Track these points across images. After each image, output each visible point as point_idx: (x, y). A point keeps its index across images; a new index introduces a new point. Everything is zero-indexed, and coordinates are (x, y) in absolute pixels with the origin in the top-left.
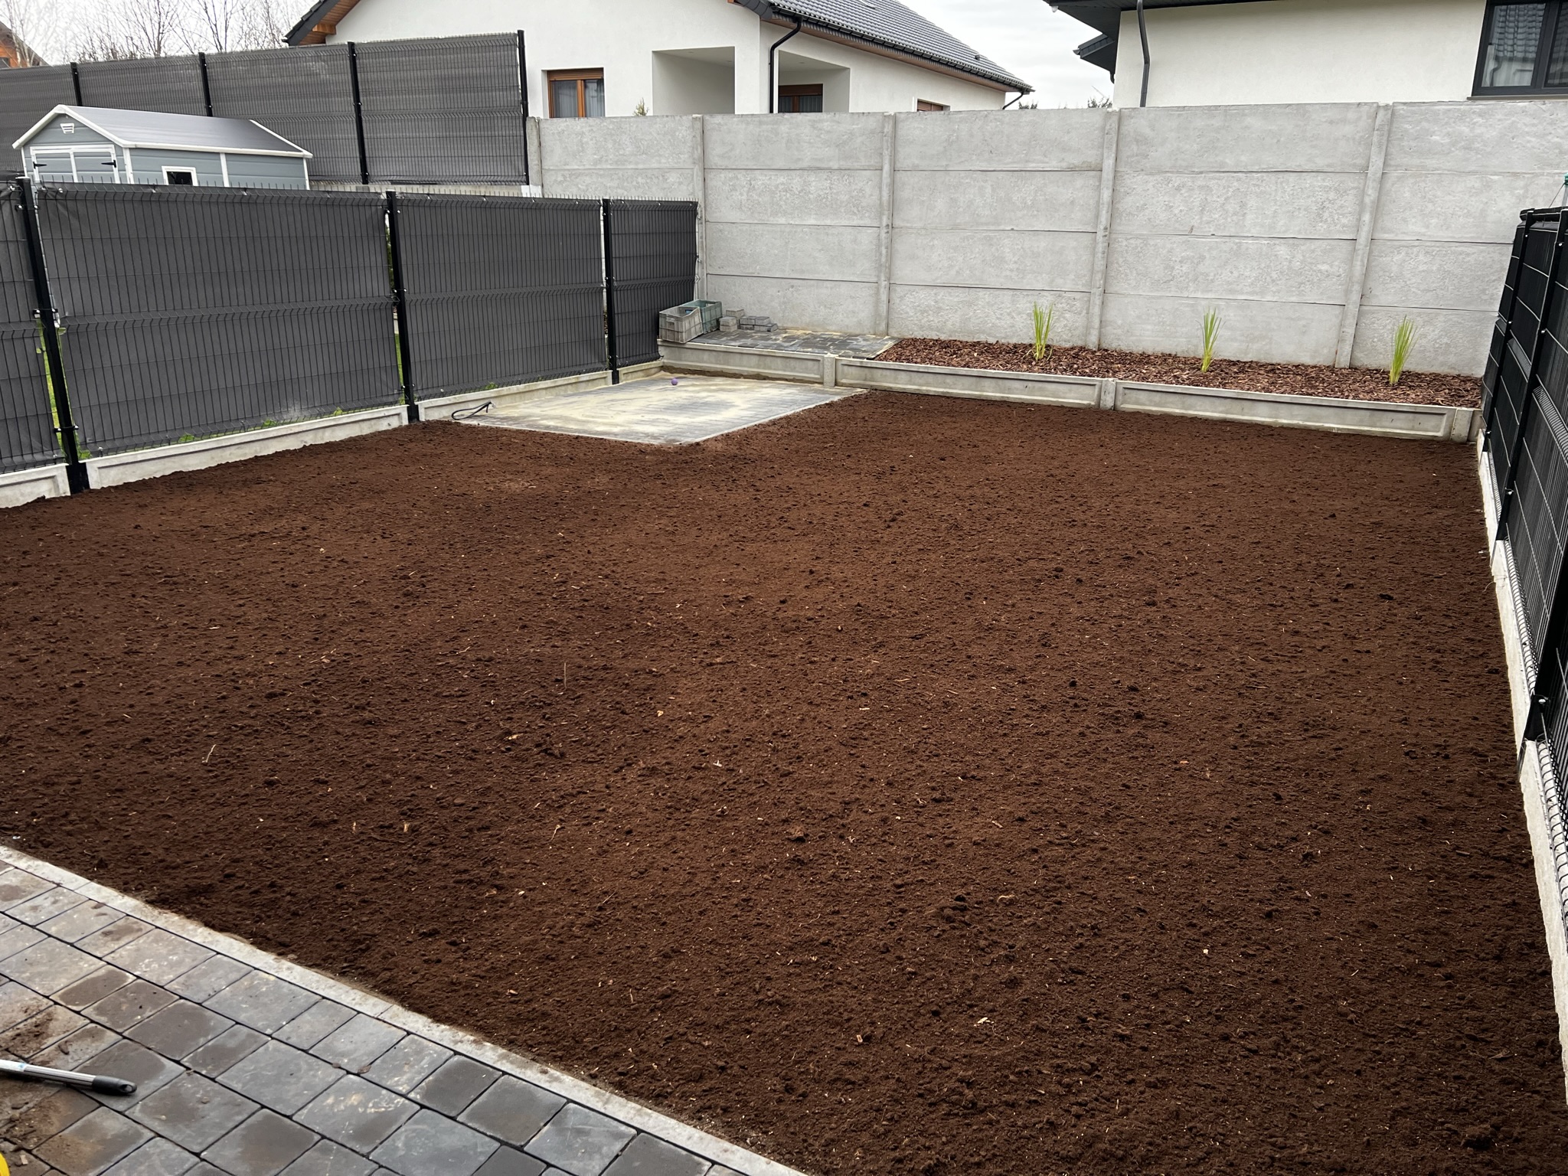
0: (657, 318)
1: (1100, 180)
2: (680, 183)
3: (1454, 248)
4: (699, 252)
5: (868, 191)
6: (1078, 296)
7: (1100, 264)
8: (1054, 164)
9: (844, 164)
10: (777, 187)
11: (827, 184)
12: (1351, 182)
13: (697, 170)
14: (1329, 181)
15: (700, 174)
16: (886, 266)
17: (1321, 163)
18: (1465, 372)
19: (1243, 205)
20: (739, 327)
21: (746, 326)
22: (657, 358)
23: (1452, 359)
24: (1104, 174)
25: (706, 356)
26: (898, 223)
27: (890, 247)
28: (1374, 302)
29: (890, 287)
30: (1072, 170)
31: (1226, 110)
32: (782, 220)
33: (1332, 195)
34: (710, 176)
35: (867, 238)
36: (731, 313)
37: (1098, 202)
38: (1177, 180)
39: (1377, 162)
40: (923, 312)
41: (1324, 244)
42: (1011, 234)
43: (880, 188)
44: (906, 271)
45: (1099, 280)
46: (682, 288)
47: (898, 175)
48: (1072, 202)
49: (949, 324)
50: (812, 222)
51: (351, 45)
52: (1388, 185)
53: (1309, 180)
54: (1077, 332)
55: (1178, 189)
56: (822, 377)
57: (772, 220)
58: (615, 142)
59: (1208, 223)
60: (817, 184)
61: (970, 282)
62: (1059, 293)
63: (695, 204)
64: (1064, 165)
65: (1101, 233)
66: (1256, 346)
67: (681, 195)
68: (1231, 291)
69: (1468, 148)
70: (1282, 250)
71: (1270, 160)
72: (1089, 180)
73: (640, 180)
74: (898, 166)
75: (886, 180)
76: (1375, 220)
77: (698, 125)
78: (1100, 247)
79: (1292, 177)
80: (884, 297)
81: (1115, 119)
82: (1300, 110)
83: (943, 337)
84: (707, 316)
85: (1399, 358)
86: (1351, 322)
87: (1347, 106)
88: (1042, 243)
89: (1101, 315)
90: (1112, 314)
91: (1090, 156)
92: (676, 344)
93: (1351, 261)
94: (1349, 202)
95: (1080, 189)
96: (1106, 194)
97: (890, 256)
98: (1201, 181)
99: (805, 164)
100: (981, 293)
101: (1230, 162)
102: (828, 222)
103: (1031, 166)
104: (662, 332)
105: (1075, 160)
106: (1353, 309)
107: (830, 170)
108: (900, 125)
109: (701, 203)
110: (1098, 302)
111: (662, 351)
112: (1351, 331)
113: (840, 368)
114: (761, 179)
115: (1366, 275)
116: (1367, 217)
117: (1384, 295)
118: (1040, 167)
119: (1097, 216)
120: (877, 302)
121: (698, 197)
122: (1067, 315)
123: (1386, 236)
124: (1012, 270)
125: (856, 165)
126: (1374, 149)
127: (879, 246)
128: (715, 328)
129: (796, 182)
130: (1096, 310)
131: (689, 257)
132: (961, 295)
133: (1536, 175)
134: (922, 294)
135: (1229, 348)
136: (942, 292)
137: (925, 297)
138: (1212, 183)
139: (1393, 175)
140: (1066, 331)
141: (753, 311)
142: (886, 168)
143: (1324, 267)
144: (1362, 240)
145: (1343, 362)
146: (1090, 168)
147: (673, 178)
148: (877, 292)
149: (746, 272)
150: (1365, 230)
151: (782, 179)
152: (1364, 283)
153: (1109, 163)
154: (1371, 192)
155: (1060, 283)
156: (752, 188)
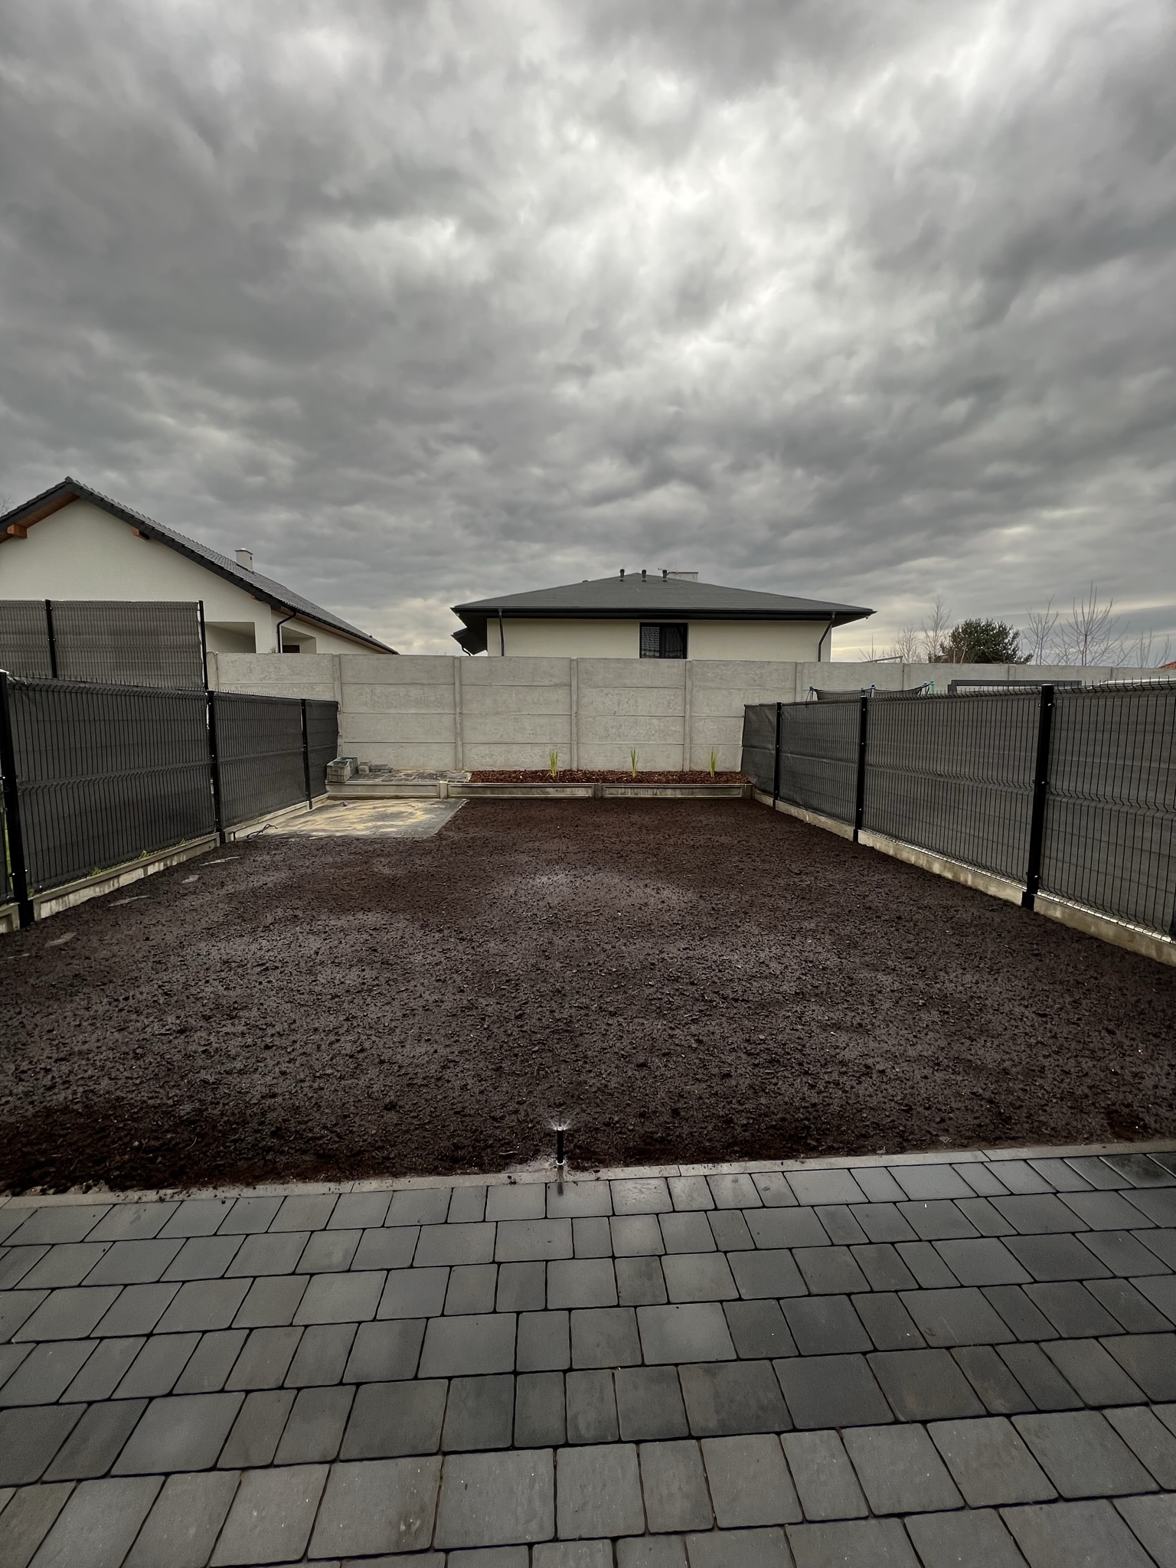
0: (326, 767)
1: (571, 690)
2: (324, 691)
3: (724, 719)
4: (340, 730)
5: (446, 695)
6: (566, 745)
7: (574, 730)
8: (547, 683)
9: (431, 681)
10: (390, 693)
11: (421, 692)
12: (679, 692)
13: (337, 684)
14: (671, 692)
15: (339, 686)
16: (458, 732)
17: (666, 684)
18: (733, 770)
19: (636, 702)
20: (370, 770)
21: (375, 771)
22: (326, 792)
23: (727, 765)
24: (573, 688)
25: (360, 788)
26: (464, 712)
27: (461, 724)
28: (696, 743)
29: (463, 745)
30: (556, 685)
33: (673, 697)
34: (344, 687)
35: (447, 721)
36: (365, 764)
37: (571, 701)
38: (606, 691)
39: (689, 684)
40: (482, 757)
41: (672, 718)
42: (528, 716)
43: (454, 694)
44: (470, 736)
45: (574, 737)
46: (334, 750)
48: (558, 701)
49: (499, 762)
50: (413, 711)
52: (694, 693)
53: (663, 691)
54: (568, 763)
55: (607, 695)
57: (387, 711)
58: (276, 668)
59: (622, 710)
60: (414, 692)
61: (508, 740)
62: (555, 744)
63: (337, 703)
64: (552, 683)
65: (574, 715)
66: (649, 764)
67: (327, 697)
68: (635, 740)
69: (721, 679)
70: (655, 721)
71: (648, 683)
72: (565, 690)
73: (295, 690)
74: (463, 683)
75: (457, 690)
76: (691, 708)
77: (336, 659)
78: (574, 722)
79: (657, 690)
80: (460, 751)
81: (575, 662)
83: (495, 770)
84: (350, 765)
85: (712, 766)
86: (687, 751)
88: (544, 720)
89: (577, 754)
90: (583, 753)
91: (565, 679)
92: (339, 783)
93: (684, 725)
94: (680, 700)
95: (561, 695)
96: (574, 698)
97: (462, 729)
98: (615, 691)
99: (407, 681)
100: (515, 746)
101: (628, 682)
102: (423, 712)
103: (535, 684)
104: (328, 776)
105: (556, 681)
106: (687, 746)
107: (423, 684)
108: (461, 663)
109: (340, 702)
110: (575, 748)
111: (328, 788)
112: (688, 756)
113: (450, 789)
114: (379, 690)
115: (691, 731)
116: (688, 707)
117: (698, 740)
118: (540, 684)
119: (571, 707)
120: (456, 754)
121: (338, 699)
122: (560, 755)
123: (696, 715)
124: (530, 734)
125: (438, 682)
126: (687, 678)
127: (455, 723)
128: (356, 772)
129: (402, 691)
130: (575, 752)
131: (334, 732)
132: (505, 747)
134: (482, 748)
135: (642, 766)
136: (492, 746)
137: (485, 750)
138: (622, 692)
139: (695, 690)
140: (562, 765)
141: (376, 762)
142: (457, 683)
143: (673, 728)
144: (687, 717)
145: (687, 769)
146: (565, 685)
147: (319, 688)
148: (456, 747)
149: (372, 740)
150: (688, 713)
151: (392, 689)
152: (690, 735)
153: (574, 683)
154: (688, 696)
155: (555, 740)
156: (373, 694)
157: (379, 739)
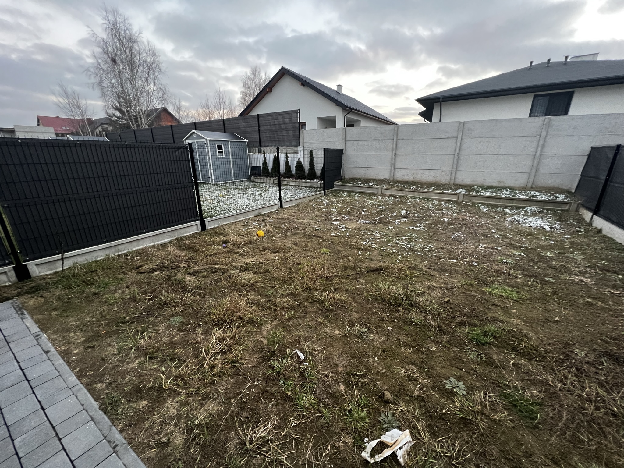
1: (457, 140)
2: (339, 144)
3: (569, 157)
4: (343, 161)
5: (389, 145)
6: (448, 171)
7: (455, 162)
8: (443, 137)
9: (383, 138)
10: (364, 145)
11: (378, 143)
12: (535, 139)
13: (344, 141)
14: (528, 139)
16: (393, 164)
17: (525, 134)
19: (500, 146)
22: (334, 188)
25: (346, 187)
26: (397, 153)
27: (395, 159)
28: (539, 172)
29: (394, 169)
30: (448, 138)
32: (365, 153)
33: (528, 143)
34: (347, 143)
35: (389, 158)
37: (456, 146)
38: (480, 140)
39: (544, 133)
40: (403, 175)
41: (525, 156)
42: (429, 155)
43: (393, 144)
44: (399, 165)
45: (455, 167)
47: (398, 141)
48: (448, 146)
50: (374, 153)
51: (258, 115)
52: (547, 140)
53: (521, 139)
54: (448, 181)
55: (480, 142)
56: (378, 192)
57: (363, 153)
58: (322, 135)
59: (489, 151)
60: (375, 143)
61: (417, 168)
62: (443, 170)
63: (343, 149)
64: (446, 137)
65: (456, 154)
67: (339, 147)
70: (511, 158)
71: (509, 134)
72: (454, 140)
74: (398, 138)
75: (395, 142)
76: (542, 149)
77: (344, 130)
78: (456, 158)
80: (393, 172)
81: (462, 124)
86: (532, 177)
88: (438, 158)
89: (455, 176)
90: (458, 176)
91: (455, 134)
93: (533, 161)
94: (534, 145)
95: (451, 143)
96: (458, 144)
97: (395, 162)
98: (487, 140)
99: (372, 139)
100: (420, 171)
101: (497, 135)
102: (378, 153)
103: (437, 137)
105: (450, 135)
106: (533, 174)
107: (379, 140)
108: (399, 128)
110: (454, 172)
111: (335, 186)
113: (383, 190)
114: (360, 143)
115: (538, 165)
116: (539, 149)
117: (542, 170)
118: (439, 137)
119: (455, 150)
122: (445, 176)
123: (545, 154)
124: (429, 165)
125: (386, 138)
126: (544, 130)
127: (392, 159)
129: (370, 143)
130: (453, 175)
131: (341, 163)
132: (414, 171)
136: (409, 170)
137: (404, 172)
138: (491, 140)
139: (548, 137)
141: (356, 175)
142: (395, 139)
143: (524, 163)
144: (538, 155)
146: (454, 137)
148: (391, 171)
149: (355, 166)
150: (538, 153)
151: (366, 142)
152: (537, 167)
153: (460, 136)
154: (541, 142)
155: (443, 168)
156: (358, 145)
157: (358, 166)
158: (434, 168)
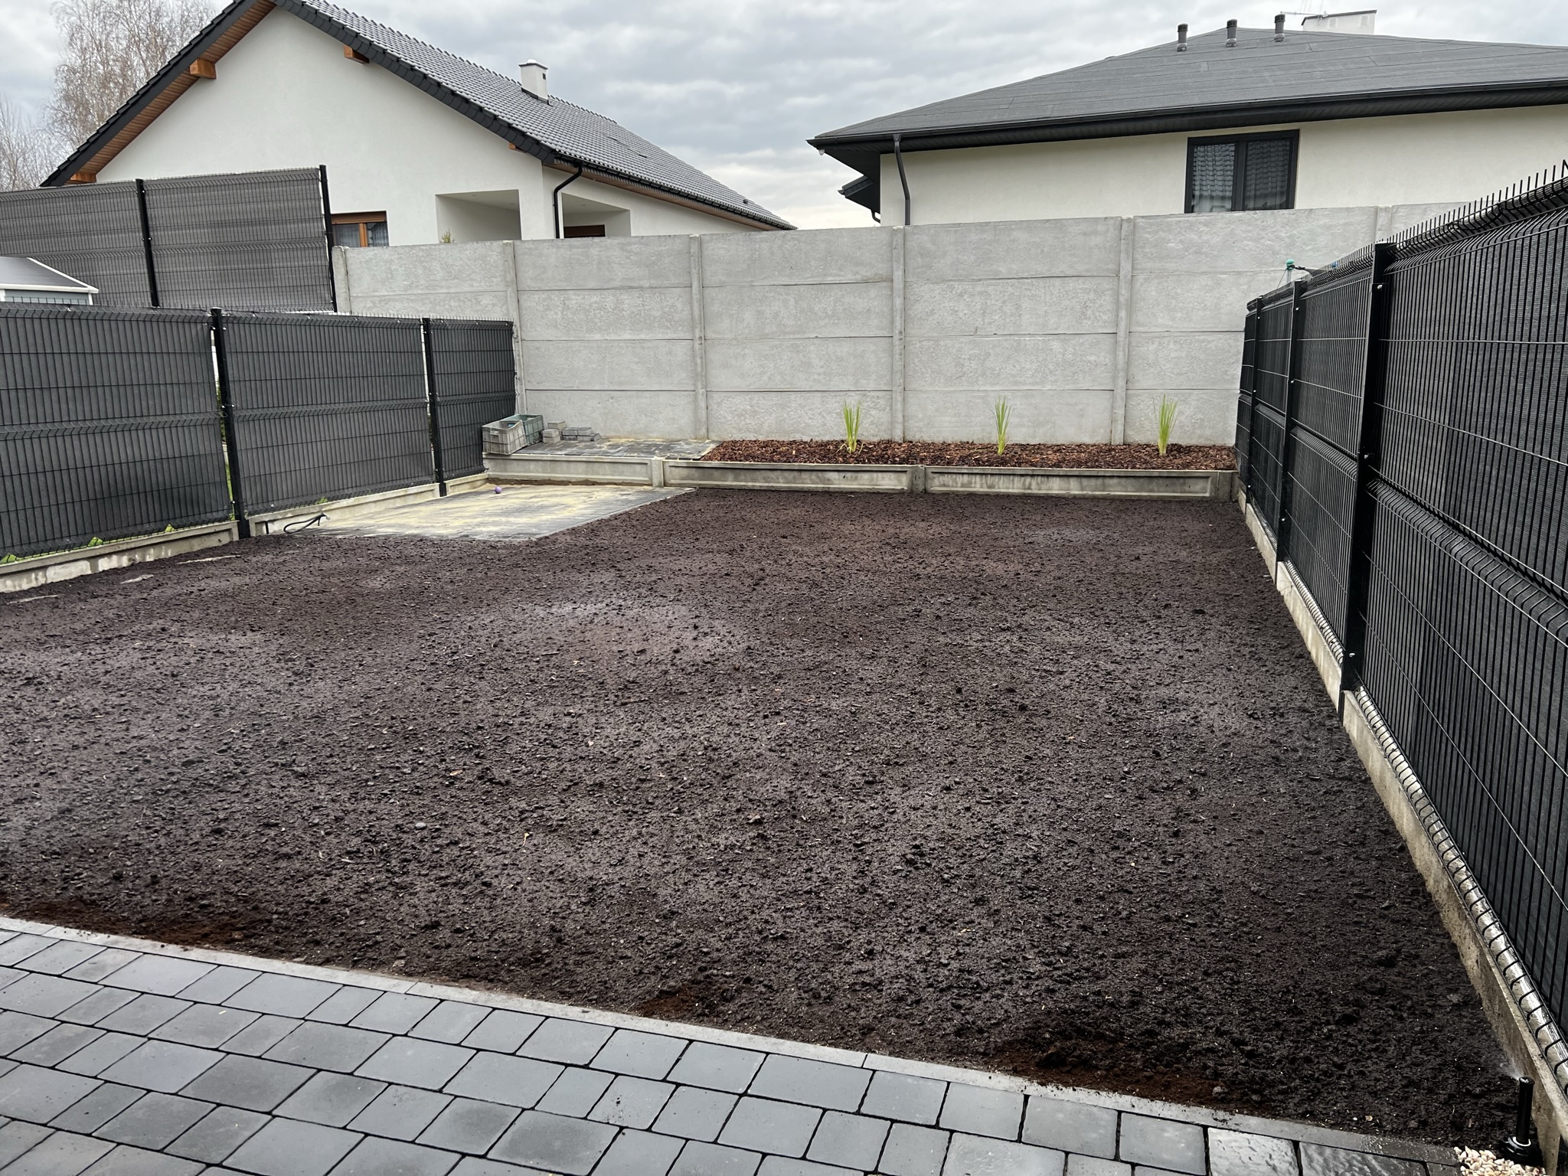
0: (481, 432)
1: (892, 289)
2: (494, 305)
3: (1200, 337)
4: (517, 369)
5: (679, 306)
6: (881, 394)
7: (898, 365)
8: (849, 277)
9: (654, 283)
10: (591, 305)
11: (639, 301)
12: (1106, 285)
13: (511, 291)
14: (1089, 284)
15: (514, 295)
16: (701, 373)
17: (1080, 268)
18: (1219, 443)
19: (1018, 307)
20: (563, 438)
21: (568, 437)
22: (482, 470)
23: (1208, 432)
24: (895, 285)
25: (532, 465)
26: (710, 334)
27: (704, 357)
28: (1137, 386)
29: (708, 394)
30: (864, 281)
31: (995, 226)
32: (598, 337)
33: (1092, 296)
34: (523, 298)
35: (681, 351)
36: (553, 426)
37: (892, 309)
38: (959, 287)
39: (1126, 267)
40: (739, 416)
41: (1090, 338)
42: (815, 340)
43: (691, 304)
44: (721, 379)
45: (898, 378)
46: (504, 403)
47: (707, 291)
48: (869, 311)
49: (766, 426)
50: (628, 336)
51: (140, 182)
52: (1137, 285)
53: (1071, 284)
54: (883, 428)
55: (961, 295)
56: (651, 479)
57: (588, 336)
58: (425, 268)
59: (990, 324)
60: (629, 301)
61: (782, 387)
62: (864, 392)
63: (511, 324)
64: (858, 277)
65: (897, 337)
66: (1042, 430)
67: (496, 315)
68: (1016, 383)
69: (1198, 253)
70: (1056, 345)
72: (883, 290)
73: (453, 303)
74: (706, 283)
75: (696, 296)
76: (1130, 315)
77: (509, 250)
78: (897, 349)
79: (1058, 282)
80: (703, 404)
81: (900, 235)
82: (1058, 224)
83: (761, 438)
84: (529, 428)
85: (1165, 433)
86: (1120, 403)
87: (1096, 220)
88: (845, 348)
89: (904, 411)
90: (913, 409)
91: (882, 269)
92: (501, 456)
93: (1114, 352)
94: (1107, 300)
95: (873, 299)
96: (898, 302)
97: (705, 365)
98: (980, 287)
99: (617, 284)
100: (793, 396)
101: (1003, 270)
102: (643, 336)
103: (829, 279)
104: (486, 446)
105: (868, 273)
106: (1120, 392)
107: (641, 288)
108: (705, 246)
109: (516, 323)
110: (900, 399)
111: (486, 464)
112: (1121, 412)
113: (668, 470)
114: (575, 300)
115: (1128, 363)
116: (1123, 314)
117: (1144, 380)
118: (837, 279)
119: (892, 322)
120: (696, 410)
121: (513, 317)
122: (873, 412)
123: (1141, 329)
124: (819, 374)
125: (666, 283)
126: (1123, 255)
127: (694, 357)
128: (539, 439)
129: (609, 300)
130: (899, 406)
131: (509, 373)
132: (775, 398)
133: (1256, 273)
134: (739, 399)
135: (1019, 434)
136: (756, 396)
137: (741, 403)
138: (990, 289)
139: (1141, 278)
140: (873, 429)
141: (574, 423)
142: (695, 284)
143: (1093, 358)
144: (1122, 333)
145: (1118, 440)
146: (882, 279)
147: (486, 300)
148: (696, 400)
149: (566, 386)
150: (1123, 324)
151: (595, 298)
152: (1127, 371)
153: (898, 274)
154: (1124, 292)
155: (864, 384)
156: (566, 307)
157: (576, 385)
158: (836, 384)
